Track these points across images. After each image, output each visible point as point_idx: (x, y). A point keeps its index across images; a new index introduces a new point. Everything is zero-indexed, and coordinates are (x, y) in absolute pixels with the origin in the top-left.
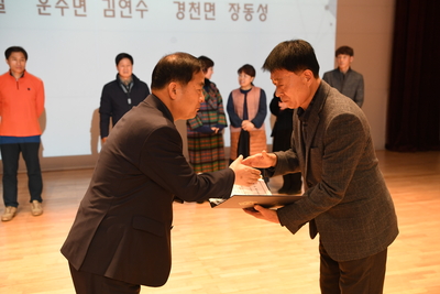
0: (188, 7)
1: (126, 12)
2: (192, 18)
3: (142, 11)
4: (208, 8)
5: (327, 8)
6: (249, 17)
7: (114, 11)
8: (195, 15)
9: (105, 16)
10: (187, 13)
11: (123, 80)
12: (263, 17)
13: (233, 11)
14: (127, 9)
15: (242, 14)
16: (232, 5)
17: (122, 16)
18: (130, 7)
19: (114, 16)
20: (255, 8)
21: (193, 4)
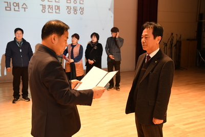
0: (47, 7)
1: (17, 8)
2: (49, 12)
3: (25, 8)
4: (56, 8)
5: (109, 9)
6: (75, 13)
7: (10, 8)
8: (50, 11)
9: (6, 10)
10: (47, 10)
11: (17, 41)
12: (82, 13)
13: (68, 10)
14: (17, 7)
15: (72, 11)
16: (68, 7)
17: (15, 10)
18: (18, 6)
19: (10, 10)
20: (78, 9)
21: (49, 6)
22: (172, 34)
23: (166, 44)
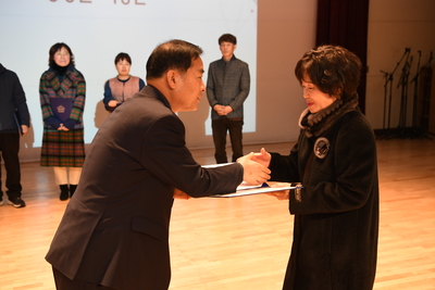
22: (408, 50)
23: (391, 76)
